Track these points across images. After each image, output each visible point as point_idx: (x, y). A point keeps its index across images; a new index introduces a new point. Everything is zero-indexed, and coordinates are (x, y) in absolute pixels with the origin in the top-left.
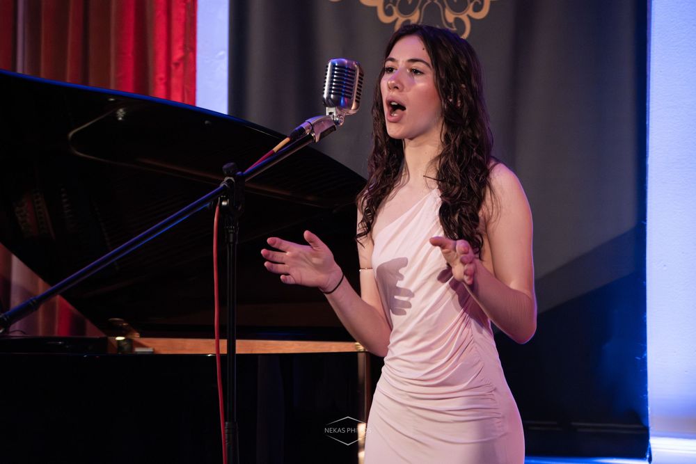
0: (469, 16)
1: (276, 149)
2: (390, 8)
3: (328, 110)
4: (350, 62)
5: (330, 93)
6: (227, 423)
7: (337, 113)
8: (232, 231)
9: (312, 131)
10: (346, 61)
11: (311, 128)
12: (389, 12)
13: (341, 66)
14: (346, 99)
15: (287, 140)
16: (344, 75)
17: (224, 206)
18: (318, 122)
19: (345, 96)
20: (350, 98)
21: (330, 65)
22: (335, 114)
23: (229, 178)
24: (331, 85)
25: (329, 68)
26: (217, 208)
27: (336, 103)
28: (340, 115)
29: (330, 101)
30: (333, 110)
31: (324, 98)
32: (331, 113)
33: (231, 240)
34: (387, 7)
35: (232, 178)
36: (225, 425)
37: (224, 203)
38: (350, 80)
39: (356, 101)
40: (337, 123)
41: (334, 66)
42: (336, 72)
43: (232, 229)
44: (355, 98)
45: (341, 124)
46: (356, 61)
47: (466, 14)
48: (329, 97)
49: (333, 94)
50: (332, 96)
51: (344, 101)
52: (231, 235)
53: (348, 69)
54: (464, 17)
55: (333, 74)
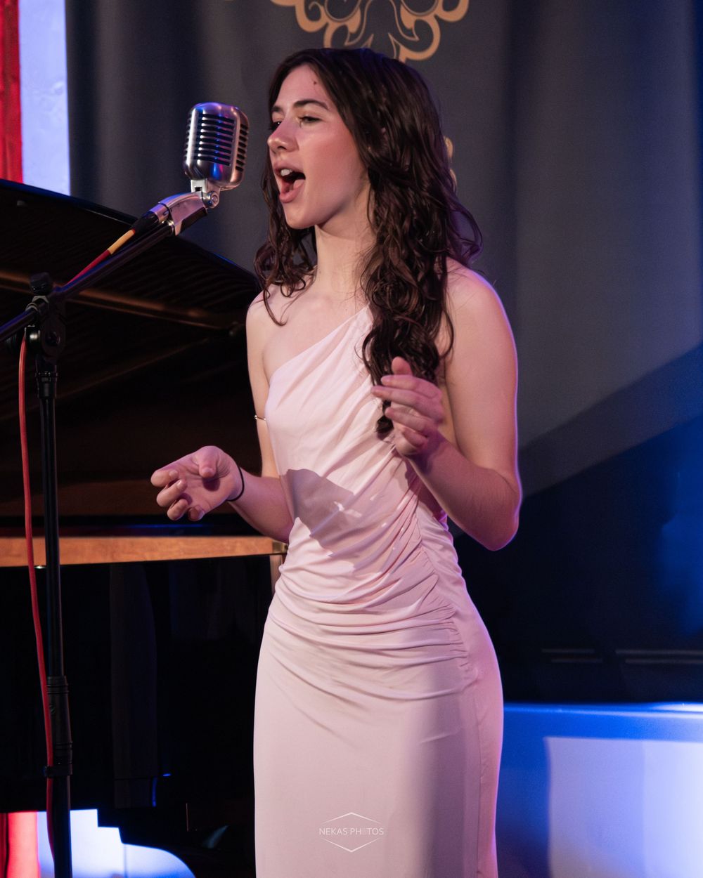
0: (437, 17)
1: (112, 248)
2: (316, 8)
3: (194, 184)
4: (226, 107)
5: (195, 158)
6: (49, 678)
7: (207, 187)
8: (46, 379)
9: (170, 218)
10: (220, 107)
11: (167, 213)
12: (313, 15)
13: (212, 115)
14: (221, 166)
15: (130, 233)
16: (217, 128)
17: (34, 341)
18: (178, 204)
19: (218, 162)
20: (227, 164)
21: (194, 113)
22: (204, 190)
23: (39, 297)
24: (196, 146)
25: (193, 119)
26: (23, 345)
27: (204, 173)
28: (212, 192)
29: (196, 169)
30: (201, 183)
31: (187, 166)
32: (198, 189)
33: (47, 394)
34: (310, 7)
35: (44, 297)
36: (47, 680)
37: (33, 337)
38: (228, 136)
39: (237, 168)
40: (208, 203)
41: (200, 115)
42: (203, 125)
43: (47, 376)
44: (235, 164)
45: (215, 205)
46: (234, 106)
47: (432, 15)
48: (194, 164)
49: (200, 158)
50: (199, 162)
51: (218, 169)
52: (47, 385)
53: (223, 118)
54: (430, 19)
55: (198, 127)
